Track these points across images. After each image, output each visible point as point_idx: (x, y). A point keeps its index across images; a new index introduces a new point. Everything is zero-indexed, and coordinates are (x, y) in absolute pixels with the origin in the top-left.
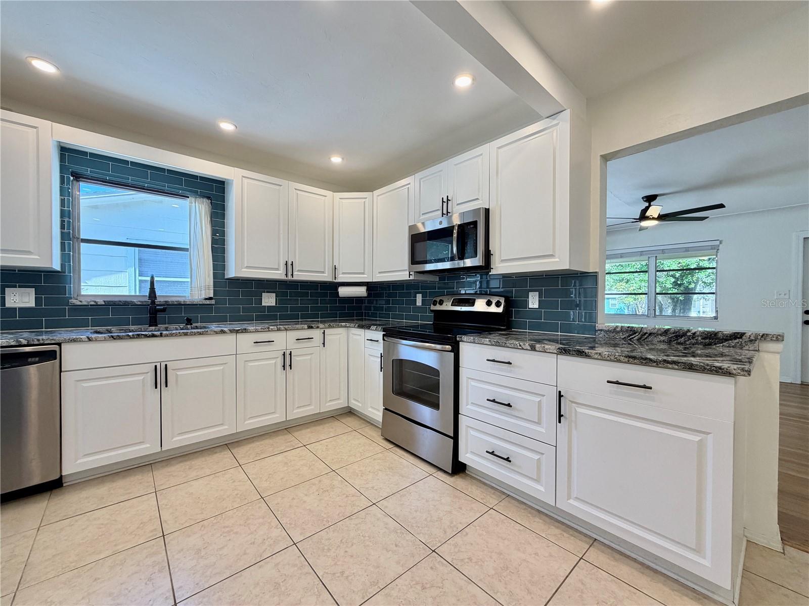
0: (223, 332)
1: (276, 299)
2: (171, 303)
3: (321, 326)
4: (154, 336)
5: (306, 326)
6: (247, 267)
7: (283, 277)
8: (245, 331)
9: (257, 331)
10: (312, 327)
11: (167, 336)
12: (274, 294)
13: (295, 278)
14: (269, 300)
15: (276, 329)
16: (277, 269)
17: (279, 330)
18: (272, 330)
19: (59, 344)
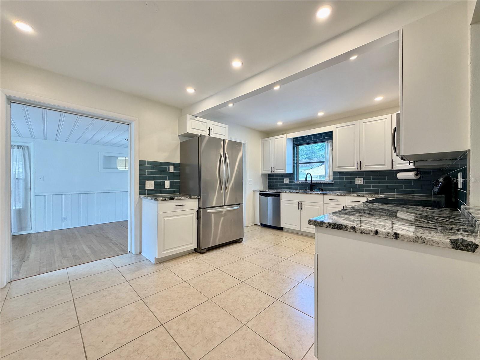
0: (318, 194)
1: (363, 181)
2: (318, 183)
3: (366, 195)
4: (298, 193)
5: (356, 195)
6: (338, 167)
7: (356, 170)
8: (326, 194)
9: (331, 195)
10: (359, 196)
11: (301, 193)
12: (363, 178)
13: (363, 170)
14: (359, 181)
15: (339, 195)
16: (353, 166)
17: (341, 195)
18: (338, 195)
19: (281, 193)
